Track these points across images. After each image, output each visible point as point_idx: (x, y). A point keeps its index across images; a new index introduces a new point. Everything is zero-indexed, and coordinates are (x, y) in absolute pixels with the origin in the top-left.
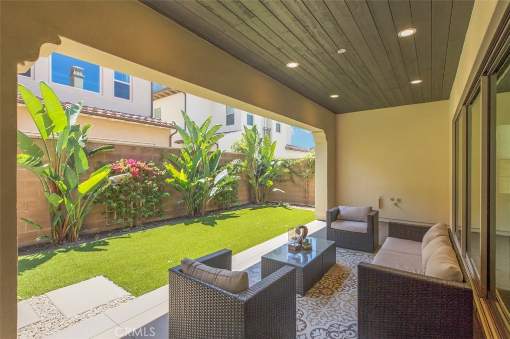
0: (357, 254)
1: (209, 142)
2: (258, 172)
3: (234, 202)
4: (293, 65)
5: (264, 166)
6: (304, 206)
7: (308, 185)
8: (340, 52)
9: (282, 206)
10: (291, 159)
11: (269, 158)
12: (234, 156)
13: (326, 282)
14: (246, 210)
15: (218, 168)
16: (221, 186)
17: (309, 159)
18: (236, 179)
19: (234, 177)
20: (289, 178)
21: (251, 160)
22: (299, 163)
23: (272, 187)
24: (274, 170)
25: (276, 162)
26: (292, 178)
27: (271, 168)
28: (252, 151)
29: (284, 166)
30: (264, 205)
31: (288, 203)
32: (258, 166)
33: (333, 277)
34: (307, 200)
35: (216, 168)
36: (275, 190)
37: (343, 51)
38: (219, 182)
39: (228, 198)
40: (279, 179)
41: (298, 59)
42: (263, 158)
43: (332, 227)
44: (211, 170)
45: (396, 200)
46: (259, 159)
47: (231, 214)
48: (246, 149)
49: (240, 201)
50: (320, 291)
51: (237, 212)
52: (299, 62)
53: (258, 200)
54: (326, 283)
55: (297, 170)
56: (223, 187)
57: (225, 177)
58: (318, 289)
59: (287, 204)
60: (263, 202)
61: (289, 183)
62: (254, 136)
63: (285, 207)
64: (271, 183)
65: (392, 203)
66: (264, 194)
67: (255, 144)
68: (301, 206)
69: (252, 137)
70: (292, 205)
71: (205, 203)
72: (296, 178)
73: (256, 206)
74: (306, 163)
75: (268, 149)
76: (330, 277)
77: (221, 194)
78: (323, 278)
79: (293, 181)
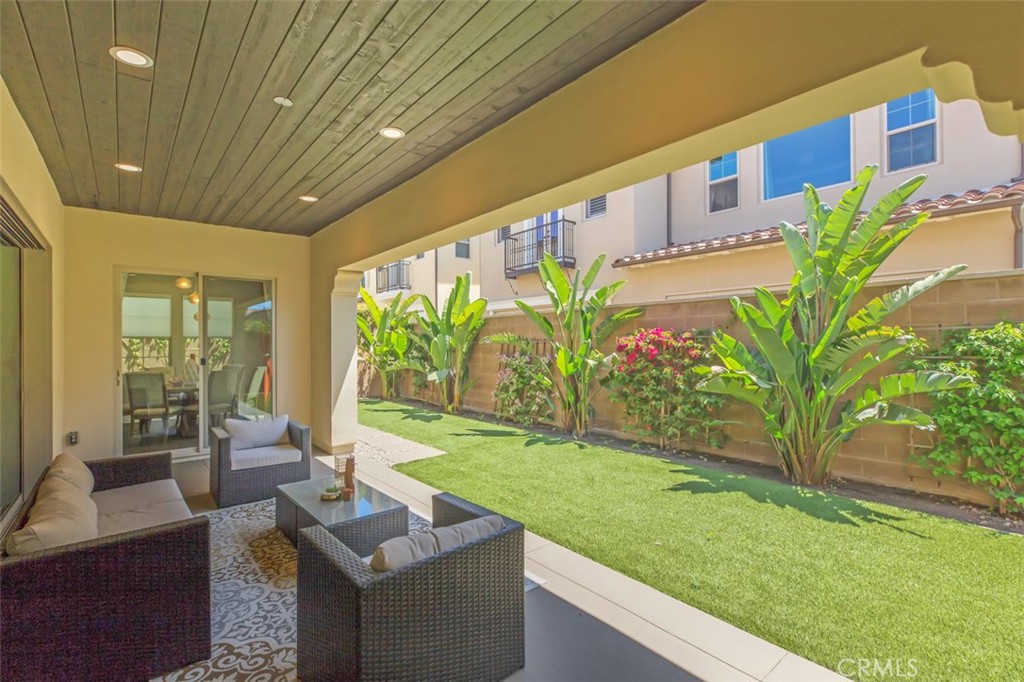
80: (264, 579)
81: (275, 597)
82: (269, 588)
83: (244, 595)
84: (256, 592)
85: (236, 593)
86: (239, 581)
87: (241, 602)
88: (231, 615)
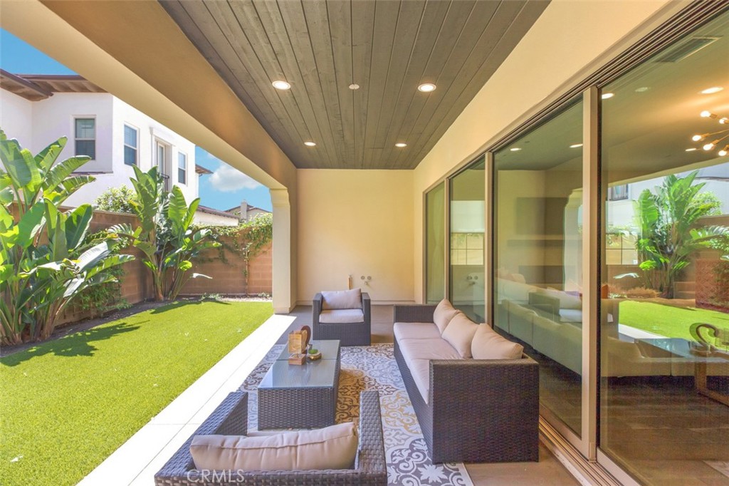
0: (354, 350)
1: (59, 190)
2: (161, 247)
3: (114, 302)
4: (282, 85)
5: (172, 236)
6: (243, 297)
7: (249, 266)
8: (352, 87)
9: (207, 299)
10: (221, 227)
11: (184, 223)
12: (114, 220)
13: (345, 398)
14: (146, 315)
15: (88, 240)
16: (91, 274)
17: (251, 228)
18: (125, 261)
19: (121, 256)
20: (218, 256)
21: (149, 226)
22: (236, 233)
23: (191, 271)
24: (192, 244)
25: (196, 230)
26: (223, 255)
27: (188, 240)
28: (150, 211)
29: (209, 237)
30: (176, 303)
31: (218, 295)
32: (161, 236)
33: (349, 388)
34: (247, 287)
35: (81, 240)
36: (195, 275)
37: (356, 87)
38: (89, 267)
39: (101, 296)
40: (201, 257)
41: (293, 79)
42: (169, 224)
43: (320, 321)
44: (71, 243)
45: (366, 278)
46: (161, 225)
47: (117, 326)
48: (139, 207)
49: (126, 299)
50: (347, 413)
51: (130, 320)
52: (294, 84)
53: (161, 296)
54: (347, 400)
55: (230, 243)
56: (96, 277)
57: (101, 257)
58: (343, 411)
59: (217, 297)
60: (172, 298)
61: (218, 264)
62: (154, 186)
63: (213, 300)
64: (189, 265)
65: (363, 281)
66: (173, 283)
67: (155, 198)
68: (239, 297)
69: (150, 188)
70: (225, 297)
71: (54, 311)
72: (229, 256)
73: (160, 305)
74: (246, 233)
75: (180, 209)
76: (346, 390)
77: (89, 292)
78: (340, 395)
79: (224, 260)
80: (366, 379)
81: (366, 369)
82: (366, 373)
83: (378, 373)
84: (373, 374)
85: (382, 376)
86: (379, 382)
87: (380, 371)
88: (386, 367)
